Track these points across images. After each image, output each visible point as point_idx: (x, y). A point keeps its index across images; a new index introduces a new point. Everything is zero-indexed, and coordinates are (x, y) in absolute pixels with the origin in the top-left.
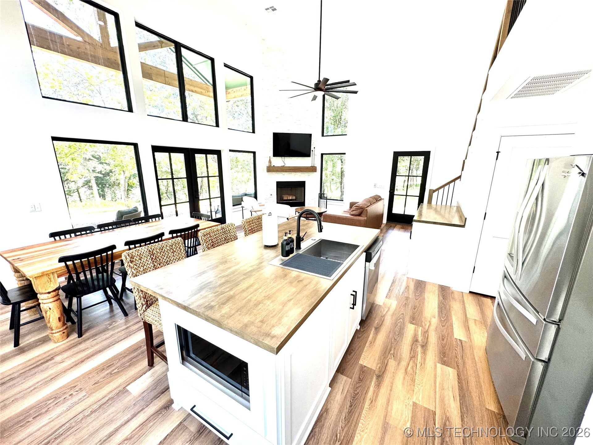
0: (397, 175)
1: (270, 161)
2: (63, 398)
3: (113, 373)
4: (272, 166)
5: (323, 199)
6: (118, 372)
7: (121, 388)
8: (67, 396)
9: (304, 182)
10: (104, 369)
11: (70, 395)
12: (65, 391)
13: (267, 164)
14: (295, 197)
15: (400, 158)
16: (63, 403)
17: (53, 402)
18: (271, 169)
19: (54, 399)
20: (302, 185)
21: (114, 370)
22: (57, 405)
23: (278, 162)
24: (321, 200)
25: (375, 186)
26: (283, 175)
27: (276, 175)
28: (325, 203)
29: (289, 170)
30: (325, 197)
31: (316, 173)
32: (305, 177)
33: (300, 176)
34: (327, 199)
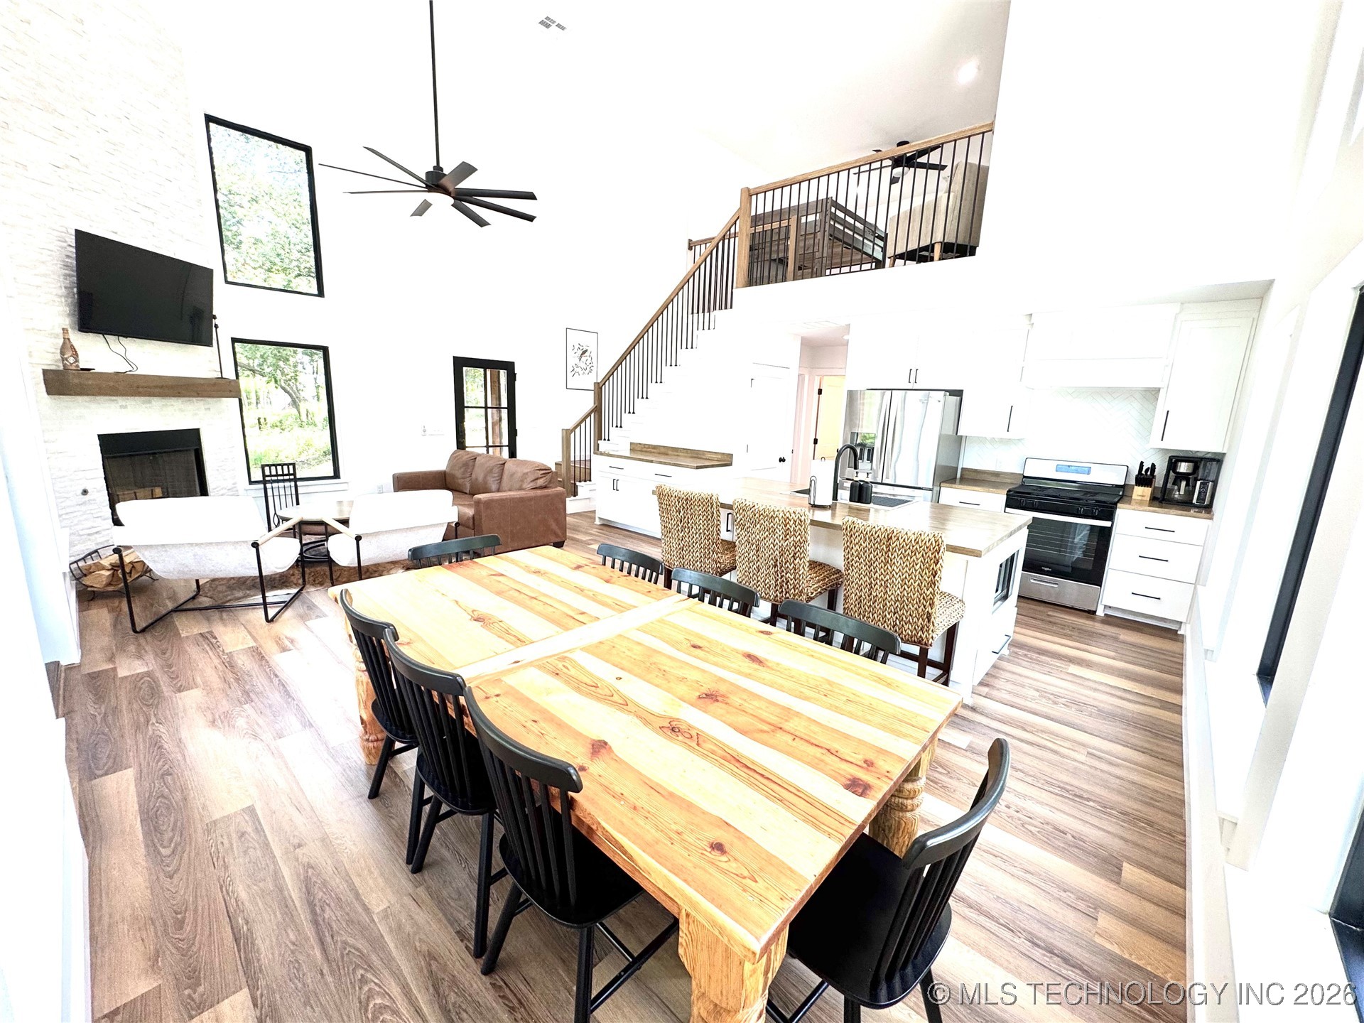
0: (465, 405)
1: (68, 350)
2: (1018, 815)
3: (945, 772)
4: (81, 368)
5: (277, 481)
6: (940, 766)
7: (968, 754)
8: (1012, 812)
9: (197, 432)
10: (943, 787)
11: (1009, 808)
12: (1007, 818)
13: (51, 360)
14: (160, 489)
15: (466, 371)
16: (1024, 809)
17: (1030, 824)
19: (1026, 826)
20: (188, 441)
21: (940, 773)
22: (1032, 816)
24: (275, 485)
25: (425, 431)
26: (121, 407)
27: (93, 406)
28: (294, 492)
29: (157, 390)
30: (289, 474)
31: (224, 400)
32: (196, 414)
33: (181, 410)
34: (296, 480)
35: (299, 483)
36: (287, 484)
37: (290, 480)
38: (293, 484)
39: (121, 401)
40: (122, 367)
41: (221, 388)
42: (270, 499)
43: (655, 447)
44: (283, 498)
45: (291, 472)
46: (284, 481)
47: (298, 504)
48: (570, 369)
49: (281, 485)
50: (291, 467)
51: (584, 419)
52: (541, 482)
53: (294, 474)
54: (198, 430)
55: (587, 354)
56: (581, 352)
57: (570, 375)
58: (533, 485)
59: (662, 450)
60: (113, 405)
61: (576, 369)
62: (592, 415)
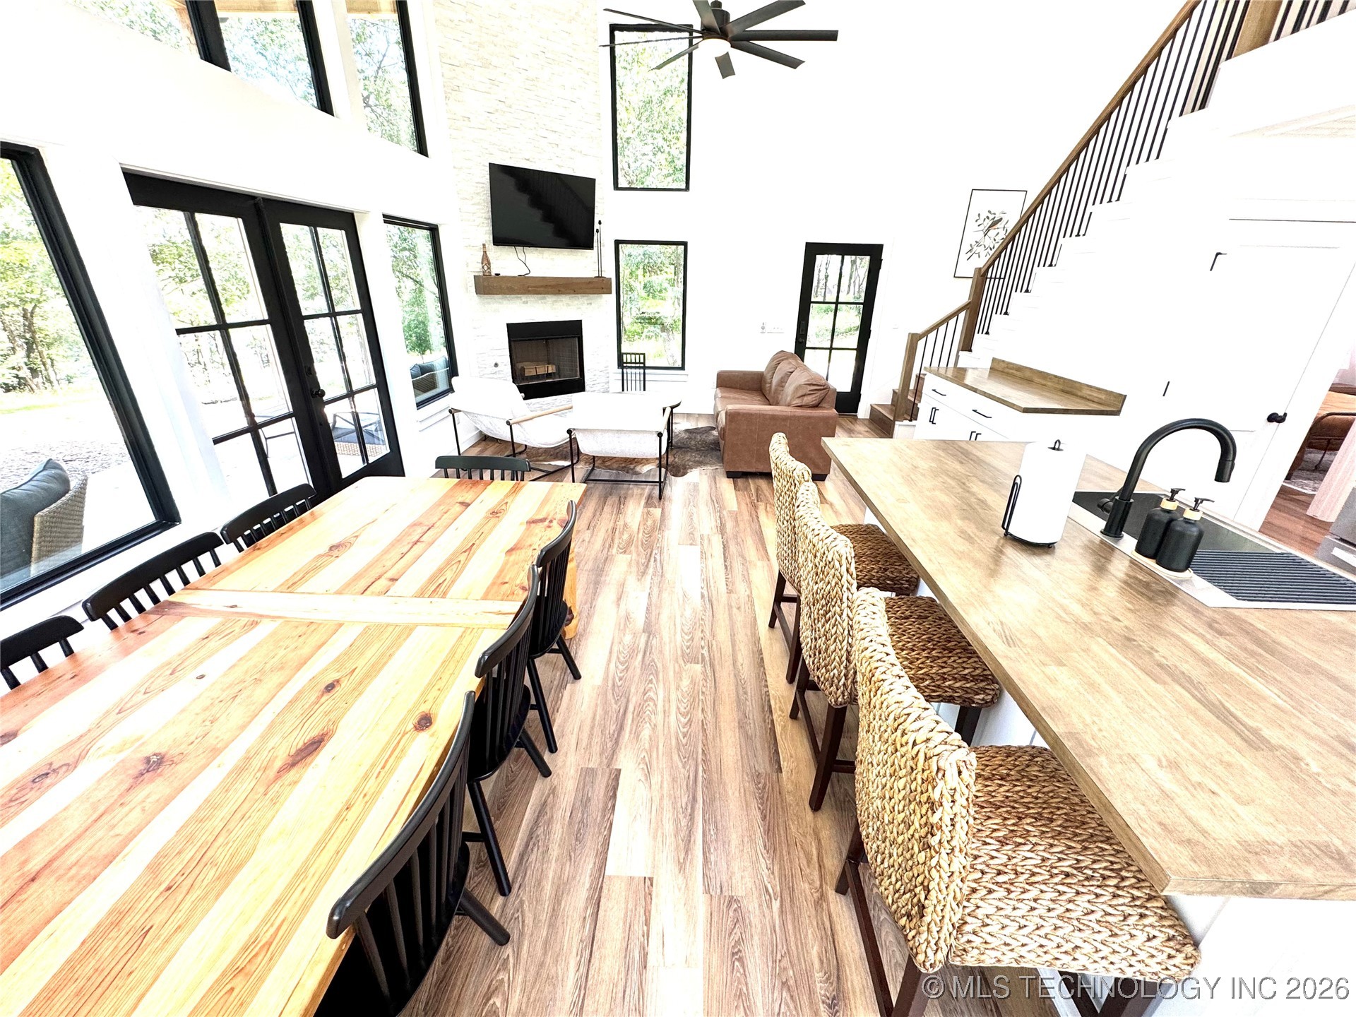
0: (813, 299)
1: (486, 260)
4: (493, 274)
5: (631, 367)
9: (579, 323)
13: (477, 268)
14: (554, 367)
15: (820, 259)
18: (488, 285)
20: (572, 330)
23: (509, 262)
24: (629, 371)
25: (763, 328)
26: (524, 303)
27: (505, 302)
28: (642, 379)
29: (542, 289)
30: (640, 363)
31: (603, 295)
32: (579, 308)
33: (568, 305)
34: (645, 368)
35: (647, 371)
36: (638, 371)
37: (639, 368)
38: (642, 371)
39: (524, 298)
40: (523, 271)
41: (596, 286)
42: (625, 382)
43: (1020, 368)
44: (634, 382)
45: (642, 361)
46: (636, 368)
47: (644, 390)
48: (966, 248)
49: (633, 371)
50: (642, 356)
51: (946, 320)
52: (808, 400)
53: (644, 363)
54: (580, 322)
55: (1000, 225)
56: (989, 222)
57: (963, 257)
58: (798, 402)
59: (1028, 374)
60: (518, 301)
61: (975, 248)
62: (962, 315)
